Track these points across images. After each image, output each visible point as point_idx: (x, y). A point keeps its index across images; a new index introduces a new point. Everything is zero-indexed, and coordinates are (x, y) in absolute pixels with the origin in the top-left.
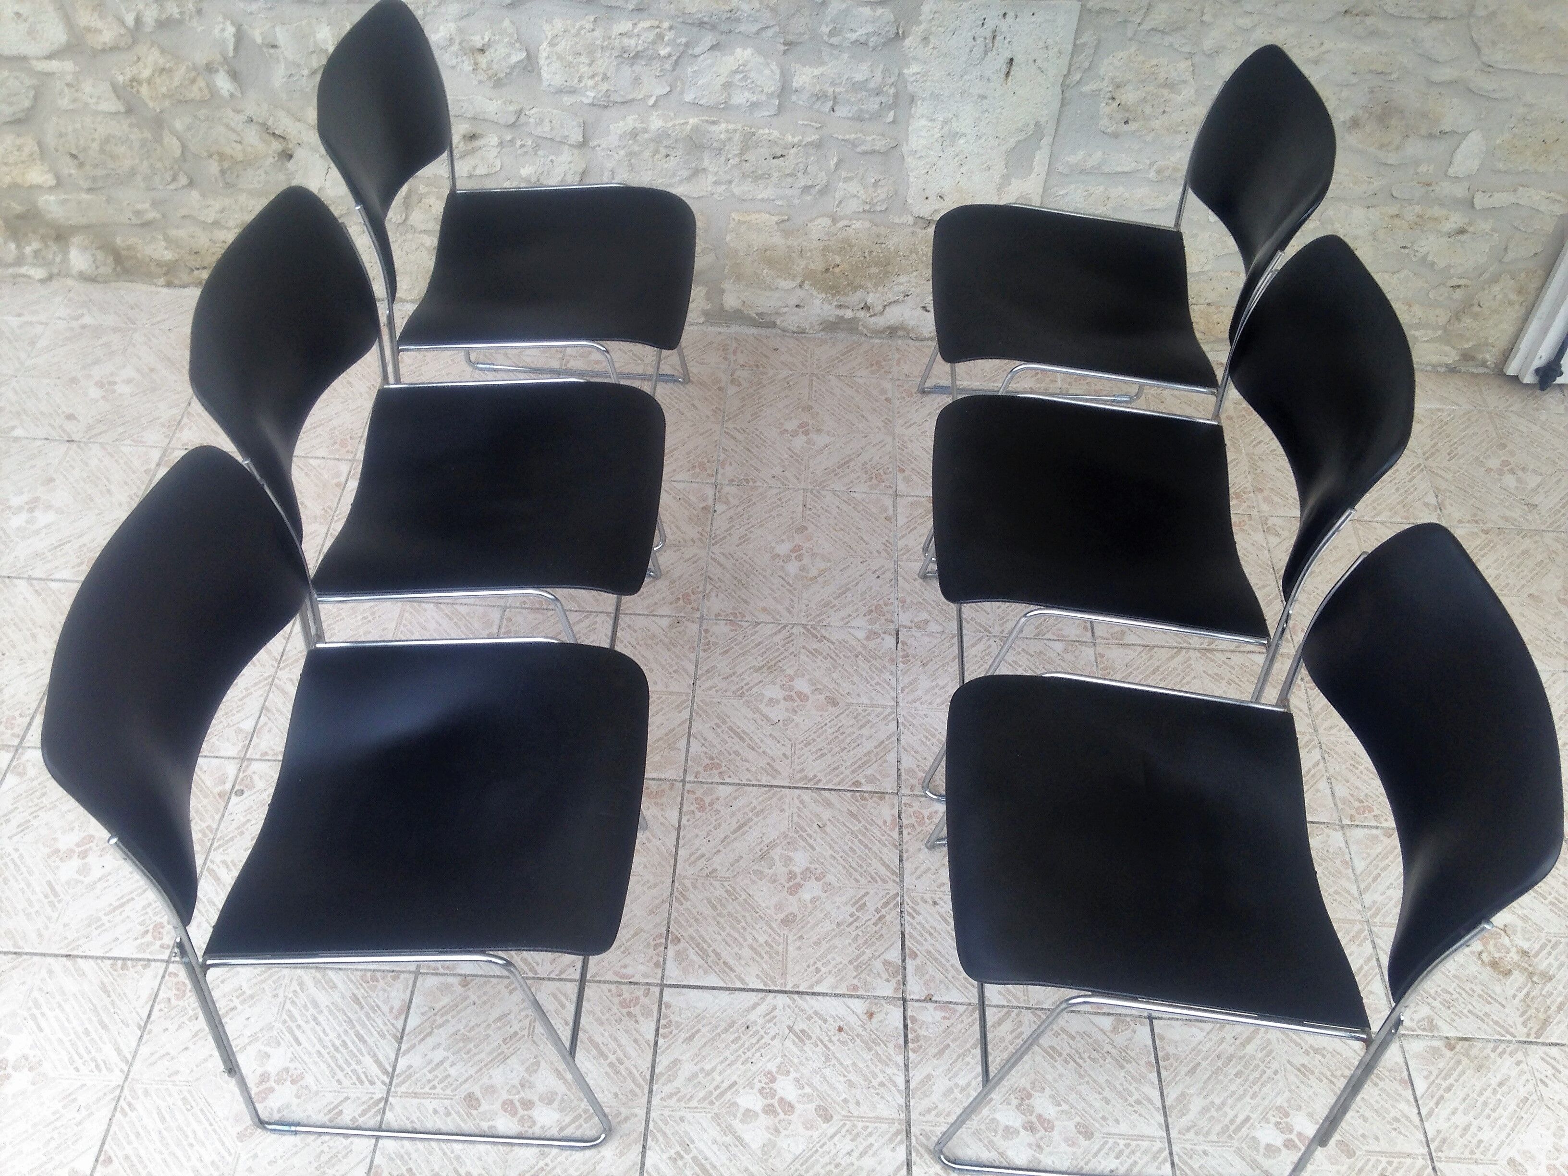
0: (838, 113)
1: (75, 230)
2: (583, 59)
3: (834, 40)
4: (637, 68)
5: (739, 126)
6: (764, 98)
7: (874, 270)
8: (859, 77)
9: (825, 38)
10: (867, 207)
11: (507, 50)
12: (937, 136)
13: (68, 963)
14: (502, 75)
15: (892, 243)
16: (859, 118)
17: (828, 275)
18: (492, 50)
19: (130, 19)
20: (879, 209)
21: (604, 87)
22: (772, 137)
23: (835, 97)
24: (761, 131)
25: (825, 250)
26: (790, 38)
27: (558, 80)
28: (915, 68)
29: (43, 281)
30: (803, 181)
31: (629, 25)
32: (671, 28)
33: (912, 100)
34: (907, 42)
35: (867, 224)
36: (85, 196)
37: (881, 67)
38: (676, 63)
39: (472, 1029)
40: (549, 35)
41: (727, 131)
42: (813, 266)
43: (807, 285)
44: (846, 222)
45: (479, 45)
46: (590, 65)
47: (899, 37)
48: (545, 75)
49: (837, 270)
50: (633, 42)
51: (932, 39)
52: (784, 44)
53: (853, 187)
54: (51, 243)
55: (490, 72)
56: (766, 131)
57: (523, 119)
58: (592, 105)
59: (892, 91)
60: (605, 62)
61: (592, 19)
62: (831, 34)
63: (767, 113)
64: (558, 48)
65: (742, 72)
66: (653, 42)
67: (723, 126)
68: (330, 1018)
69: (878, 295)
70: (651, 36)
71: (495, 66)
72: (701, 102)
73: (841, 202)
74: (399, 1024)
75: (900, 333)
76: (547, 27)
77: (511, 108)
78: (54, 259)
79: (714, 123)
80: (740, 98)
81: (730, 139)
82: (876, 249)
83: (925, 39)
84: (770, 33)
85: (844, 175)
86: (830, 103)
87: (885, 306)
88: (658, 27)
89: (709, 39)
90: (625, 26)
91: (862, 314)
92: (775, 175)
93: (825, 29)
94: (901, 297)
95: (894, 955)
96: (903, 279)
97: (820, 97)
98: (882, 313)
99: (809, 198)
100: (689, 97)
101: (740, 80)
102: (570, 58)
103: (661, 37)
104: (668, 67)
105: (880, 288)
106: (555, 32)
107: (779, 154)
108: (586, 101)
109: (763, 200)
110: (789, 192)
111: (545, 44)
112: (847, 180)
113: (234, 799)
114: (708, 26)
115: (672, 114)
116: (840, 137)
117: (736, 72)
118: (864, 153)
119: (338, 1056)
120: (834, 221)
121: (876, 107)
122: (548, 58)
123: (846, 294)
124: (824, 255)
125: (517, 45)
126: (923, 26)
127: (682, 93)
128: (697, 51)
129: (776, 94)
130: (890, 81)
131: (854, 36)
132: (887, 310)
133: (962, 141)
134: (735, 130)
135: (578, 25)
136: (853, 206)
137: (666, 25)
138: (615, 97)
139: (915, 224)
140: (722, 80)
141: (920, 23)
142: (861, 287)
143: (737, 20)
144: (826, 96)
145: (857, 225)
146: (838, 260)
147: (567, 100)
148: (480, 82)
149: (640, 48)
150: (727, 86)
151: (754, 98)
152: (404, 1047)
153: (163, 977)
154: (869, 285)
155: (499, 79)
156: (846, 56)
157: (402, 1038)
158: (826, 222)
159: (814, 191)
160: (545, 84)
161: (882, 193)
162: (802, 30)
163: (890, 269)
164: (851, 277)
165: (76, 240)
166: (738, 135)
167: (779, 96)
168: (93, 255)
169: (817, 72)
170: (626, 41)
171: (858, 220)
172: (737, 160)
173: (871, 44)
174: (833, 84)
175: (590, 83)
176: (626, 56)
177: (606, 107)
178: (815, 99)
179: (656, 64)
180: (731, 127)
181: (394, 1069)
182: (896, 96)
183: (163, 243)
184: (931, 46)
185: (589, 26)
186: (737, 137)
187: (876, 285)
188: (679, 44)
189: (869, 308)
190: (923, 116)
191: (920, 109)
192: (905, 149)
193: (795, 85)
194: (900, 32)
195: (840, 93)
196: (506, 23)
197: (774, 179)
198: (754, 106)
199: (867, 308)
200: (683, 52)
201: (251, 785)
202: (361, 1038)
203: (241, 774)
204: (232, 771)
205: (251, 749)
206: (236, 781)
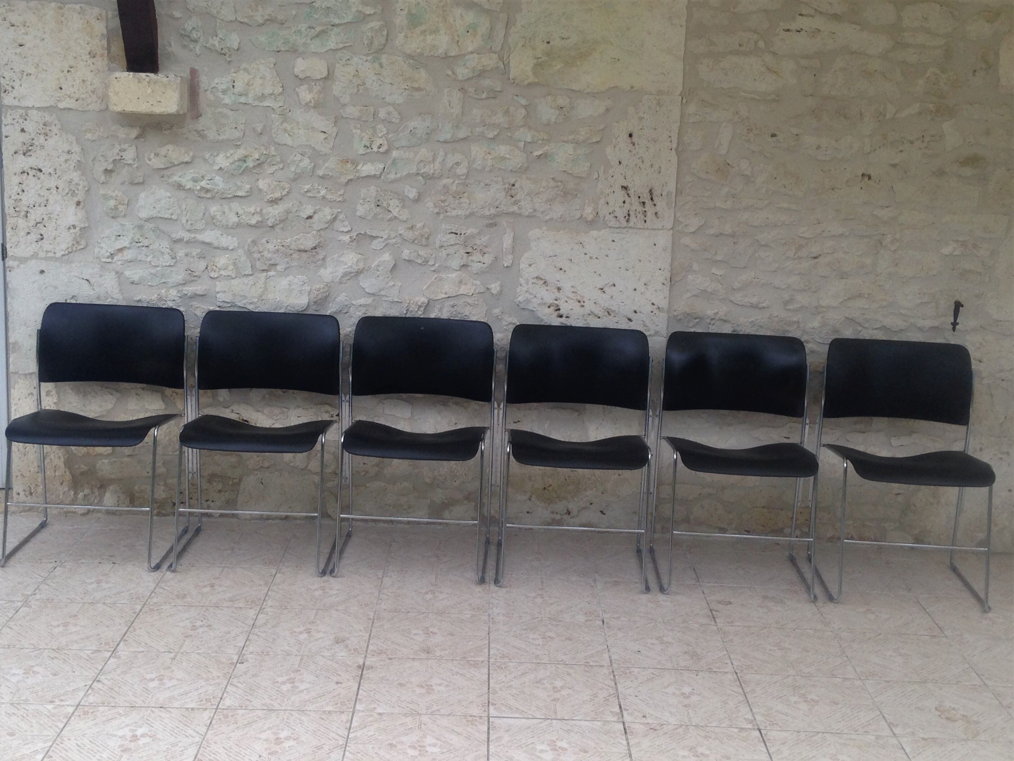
1: (111, 481)
7: (572, 487)
13: (162, 709)
17: (546, 491)
25: (543, 476)
29: (83, 515)
36: (127, 459)
39: (387, 727)
42: (537, 486)
43: (533, 498)
49: (550, 488)
54: (96, 490)
68: (310, 723)
69: (575, 503)
74: (348, 725)
78: (94, 501)
87: (579, 511)
91: (566, 517)
94: (588, 504)
95: (617, 709)
96: (589, 493)
98: (577, 516)
105: (576, 499)
107: (517, 421)
113: (238, 665)
119: (317, 733)
123: (556, 504)
124: (543, 479)
132: (581, 514)
142: (564, 498)
146: (551, 482)
152: (351, 731)
153: (215, 713)
154: (569, 497)
157: (350, 729)
163: (580, 486)
164: (558, 492)
165: (111, 487)
168: (119, 497)
181: (348, 737)
183: (163, 488)
187: (573, 497)
199: (569, 513)
201: (247, 661)
202: (328, 729)
203: (241, 658)
204: (235, 658)
205: (244, 651)
206: (238, 660)
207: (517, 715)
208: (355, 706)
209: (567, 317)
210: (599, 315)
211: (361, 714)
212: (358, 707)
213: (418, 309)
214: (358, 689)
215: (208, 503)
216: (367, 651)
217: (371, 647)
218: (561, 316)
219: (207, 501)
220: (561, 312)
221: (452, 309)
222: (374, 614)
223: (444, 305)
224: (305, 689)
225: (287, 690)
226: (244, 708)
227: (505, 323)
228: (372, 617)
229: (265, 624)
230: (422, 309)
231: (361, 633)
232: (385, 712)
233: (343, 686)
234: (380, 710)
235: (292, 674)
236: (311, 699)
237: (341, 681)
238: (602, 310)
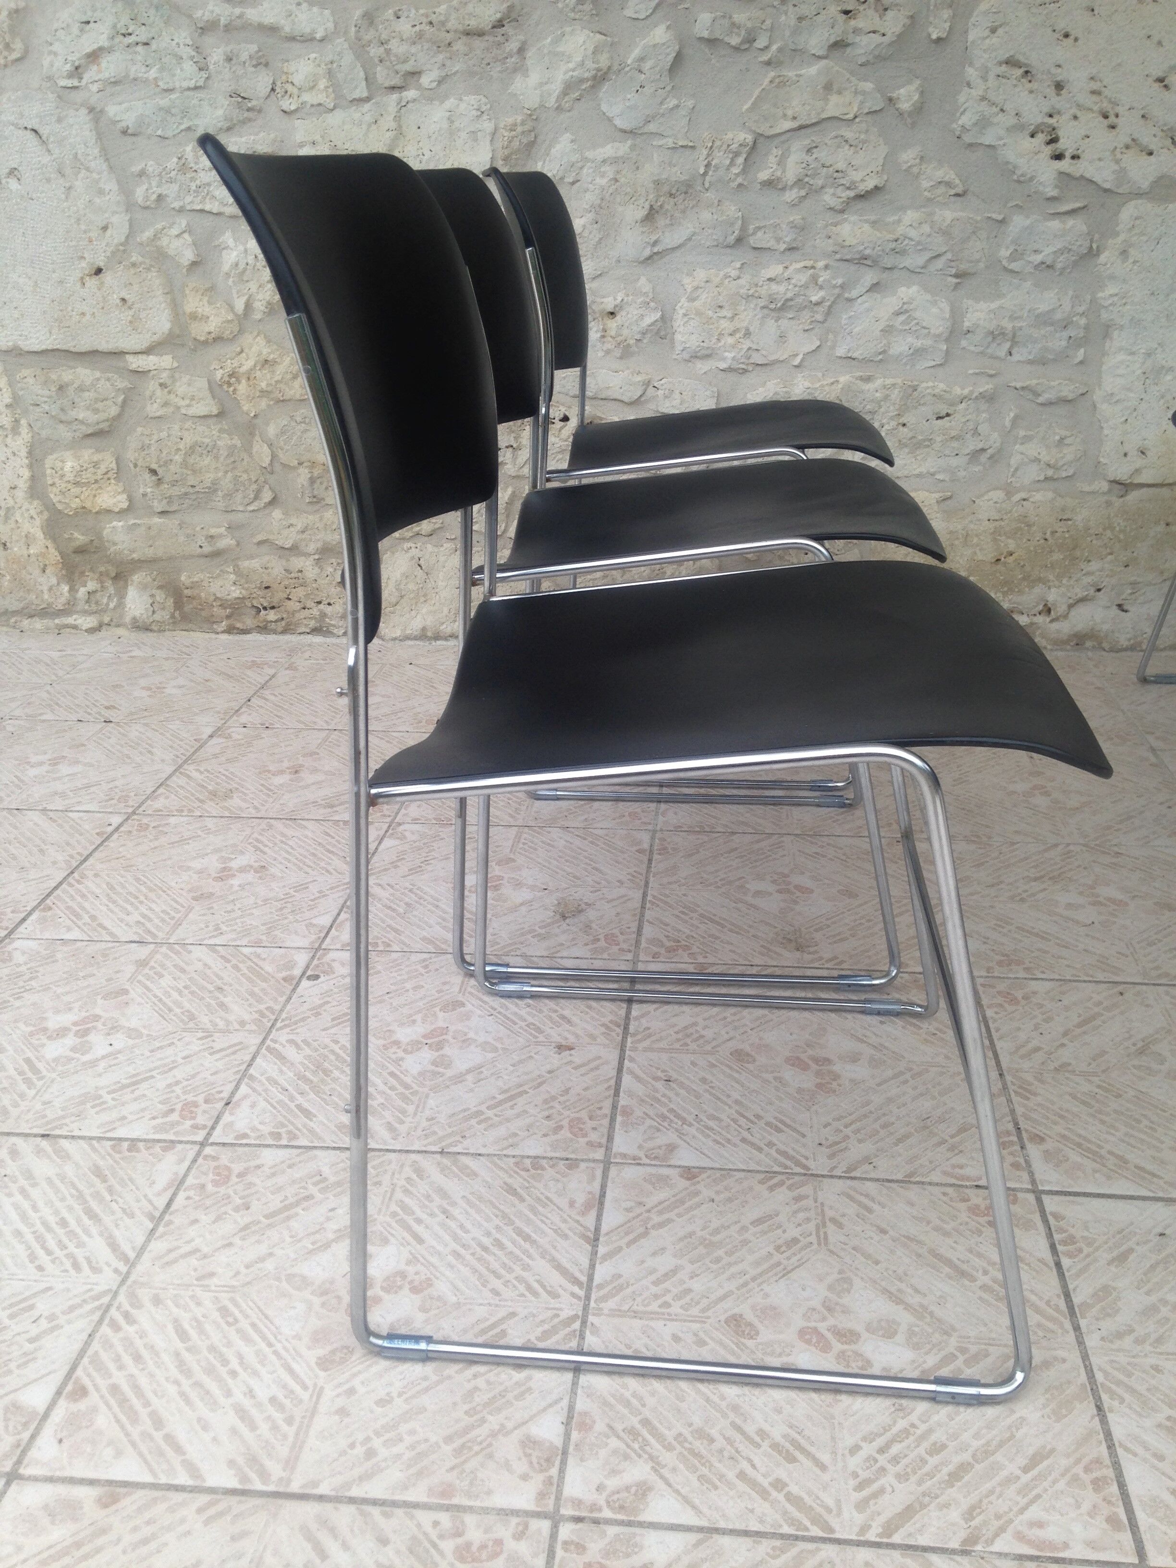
0: (1016, 357)
1: (139, 564)
2: (724, 313)
3: (1013, 266)
4: (784, 323)
5: (899, 381)
6: (928, 342)
7: (1057, 556)
8: (1043, 307)
9: (1005, 263)
10: (1050, 473)
11: (641, 311)
12: (1139, 372)
13: (44, 1143)
14: (632, 342)
15: (1080, 517)
16: (1041, 362)
17: (999, 567)
18: (623, 313)
19: (240, 305)
20: (1064, 474)
21: (747, 344)
22: (937, 391)
23: (1014, 336)
24: (924, 385)
25: (996, 533)
26: (963, 267)
27: (694, 342)
28: (1111, 289)
29: (91, 631)
30: (973, 444)
31: (779, 269)
32: (827, 267)
33: (1107, 330)
34: (1103, 258)
35: (1050, 495)
36: (157, 520)
37: (1071, 293)
38: (829, 313)
39: (716, 1231)
40: (689, 288)
41: (884, 387)
42: (980, 556)
44: (1023, 495)
45: (610, 308)
46: (732, 319)
47: (1092, 253)
48: (678, 337)
49: (1011, 559)
50: (781, 288)
51: (1132, 251)
52: (956, 276)
53: (1032, 449)
54: (108, 583)
55: (619, 339)
56: (930, 384)
57: (651, 391)
58: (729, 370)
59: (1083, 321)
60: (748, 316)
61: (738, 265)
62: (1013, 258)
63: (933, 363)
64: (697, 304)
65: (906, 311)
66: (806, 286)
67: (879, 382)
68: (472, 1211)
69: (1063, 589)
70: (803, 278)
71: (625, 332)
72: (855, 355)
73: (1017, 469)
74: (590, 1221)
75: (1089, 644)
76: (687, 280)
77: (639, 378)
78: (107, 604)
79: (868, 379)
80: (900, 346)
81: (886, 398)
82: (1060, 528)
83: (1124, 253)
84: (940, 264)
85: (1022, 433)
86: (1008, 345)
87: (1071, 606)
88: (813, 267)
89: (869, 277)
90: (776, 270)
91: (1040, 619)
92: (939, 439)
93: (1004, 253)
94: (1092, 591)
96: (1094, 566)
97: (996, 335)
98: (1066, 616)
99: (977, 469)
100: (841, 351)
101: (902, 323)
102: (710, 313)
103: (814, 279)
104: (819, 317)
105: (1064, 581)
106: (695, 284)
107: (943, 413)
108: (723, 365)
109: (919, 476)
110: (954, 462)
111: (683, 300)
112: (1027, 439)
113: (305, 983)
114: (868, 262)
115: (820, 375)
116: (1018, 385)
117: (898, 314)
118: (1050, 403)
119: (491, 1259)
120: (1009, 494)
121: (1064, 343)
122: (685, 315)
123: (1021, 592)
124: (995, 540)
125: (652, 304)
126: (1122, 237)
127: (833, 348)
128: (854, 294)
129: (945, 335)
130: (1081, 310)
131: (1039, 258)
132: (1073, 613)
133: (1169, 377)
134: (894, 385)
135: (722, 273)
136: (1032, 473)
137: (821, 264)
138: (757, 358)
139: (1110, 491)
140: (882, 325)
141: (1117, 234)
142: (1040, 580)
143: (902, 253)
144: (1003, 334)
145: (1038, 497)
146: (1012, 545)
147: (702, 367)
148: (608, 352)
149: (789, 295)
150: (888, 331)
151: (918, 344)
152: (602, 1250)
153: (194, 1161)
154: (1051, 577)
155: (629, 346)
156: (1028, 284)
157: (596, 1239)
158: (999, 495)
159: (984, 458)
160: (679, 348)
161: (1069, 454)
162: (977, 256)
163: (1078, 553)
164: (1028, 568)
165: (136, 578)
166: (896, 391)
167: (947, 340)
168: (152, 596)
169: (993, 306)
170: (774, 287)
171: (1038, 491)
172: (893, 424)
173: (1059, 266)
174: (1012, 318)
175: (730, 340)
176: (773, 306)
177: (745, 371)
178: (990, 339)
179: (806, 315)
180: (889, 381)
181: (591, 1278)
182: (1087, 328)
183: (233, 577)
184: (1131, 260)
185: (734, 274)
186: (895, 394)
187: (1059, 577)
188: (835, 287)
189: (1049, 611)
190: (1121, 349)
191: (1119, 339)
192: (1097, 395)
193: (967, 324)
194: (1094, 246)
195: (1021, 329)
196: (643, 280)
197: (937, 446)
198: (918, 353)
199: (1048, 610)
200: (839, 296)
201: (330, 971)
202: (527, 1238)
203: (315, 962)
204: (302, 959)
205: (328, 940)
206: (307, 967)
207: (1121, 1187)
208: (610, 1138)
209: (1073, 157)
210: (1152, 147)
211: (631, 1173)
212: (622, 1143)
213: (732, 163)
214: (620, 1070)
215: (321, 606)
216: (638, 942)
217: (648, 930)
218: (1059, 157)
219: (319, 603)
220: (1061, 145)
221: (810, 159)
222: (653, 838)
223: (788, 149)
224: (469, 1071)
225: (421, 1074)
226: (284, 1142)
227: (925, 184)
228: (646, 846)
229: (394, 865)
230: (740, 160)
231: (622, 891)
232: (705, 1163)
233: (577, 1057)
234: (686, 1157)
235: (441, 1015)
236: (483, 1108)
237: (572, 1039)
238: (1160, 134)
